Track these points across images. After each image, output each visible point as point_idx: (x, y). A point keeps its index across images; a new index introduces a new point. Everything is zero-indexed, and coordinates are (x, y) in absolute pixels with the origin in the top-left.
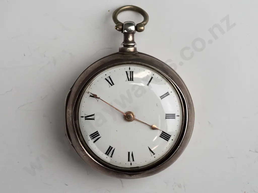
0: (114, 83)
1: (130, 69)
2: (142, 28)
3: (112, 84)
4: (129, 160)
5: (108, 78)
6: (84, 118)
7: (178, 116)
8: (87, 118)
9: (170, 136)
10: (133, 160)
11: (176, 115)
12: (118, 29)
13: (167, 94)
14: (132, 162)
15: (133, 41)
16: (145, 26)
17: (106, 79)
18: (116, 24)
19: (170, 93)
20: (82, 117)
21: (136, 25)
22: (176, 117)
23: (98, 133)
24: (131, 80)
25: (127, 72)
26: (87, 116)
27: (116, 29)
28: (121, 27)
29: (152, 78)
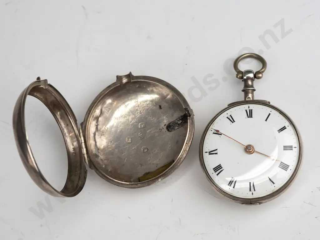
0: (235, 121)
1: (249, 107)
2: (260, 75)
3: (233, 121)
4: (250, 190)
5: (230, 116)
6: (208, 153)
7: (295, 147)
8: (210, 153)
9: (289, 166)
10: (255, 191)
11: (293, 147)
12: (238, 77)
13: (284, 128)
14: (254, 192)
15: (252, 86)
16: (263, 73)
17: (227, 118)
18: (237, 72)
19: (286, 127)
20: (206, 152)
21: (255, 73)
22: (293, 148)
23: (221, 166)
24: (250, 117)
25: (246, 111)
26: (210, 151)
27: (237, 77)
28: (241, 75)
29: (270, 114)
